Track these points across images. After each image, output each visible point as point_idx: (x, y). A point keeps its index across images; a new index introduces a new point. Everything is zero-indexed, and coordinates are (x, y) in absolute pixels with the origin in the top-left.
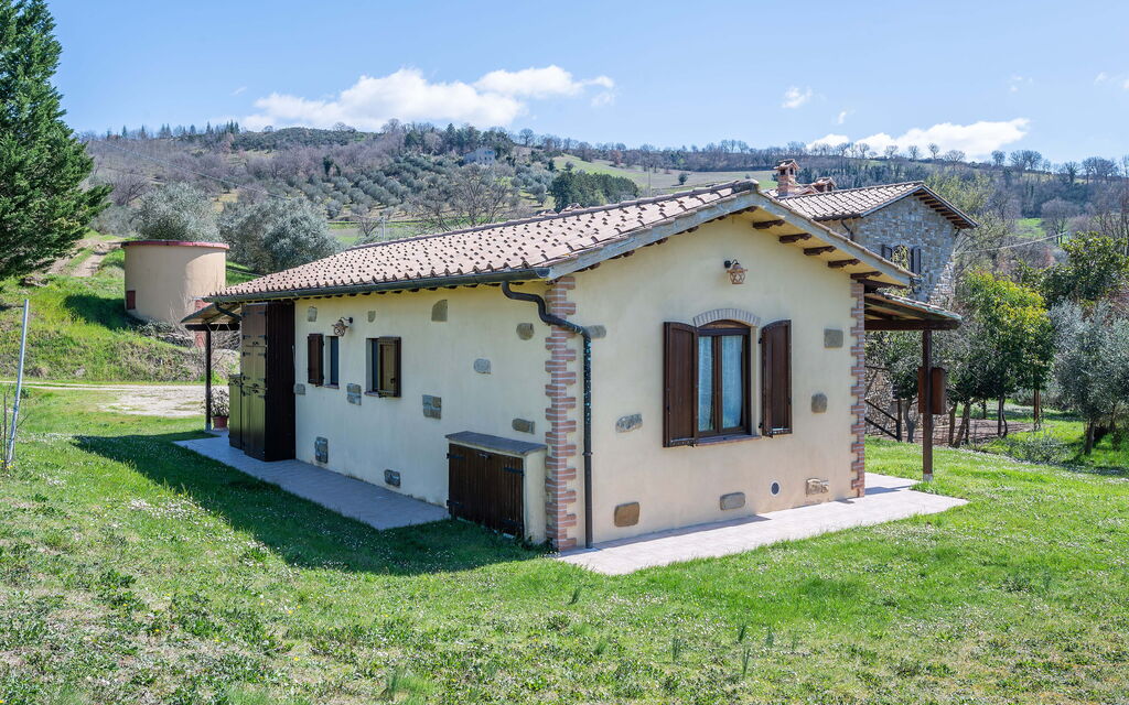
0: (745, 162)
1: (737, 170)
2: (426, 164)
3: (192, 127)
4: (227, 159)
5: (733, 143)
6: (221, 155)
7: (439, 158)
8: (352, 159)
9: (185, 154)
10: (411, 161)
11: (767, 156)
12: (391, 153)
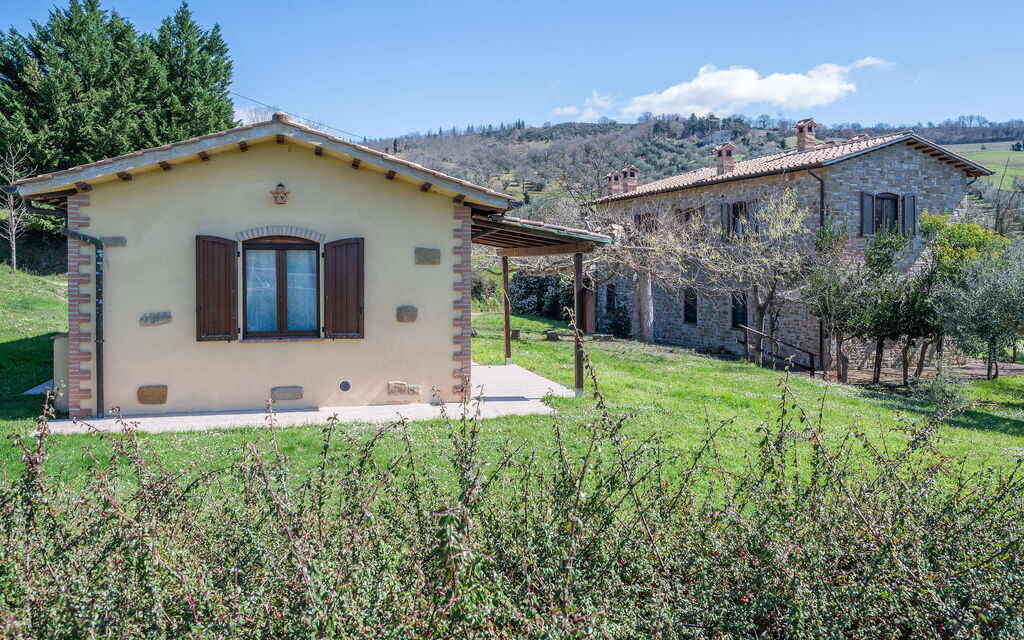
0: (984, 135)
1: (975, 142)
2: (670, 146)
3: (490, 126)
4: (514, 148)
5: (971, 118)
6: (510, 145)
7: (681, 142)
8: (608, 144)
9: (482, 147)
10: (657, 145)
11: (1007, 129)
12: (641, 139)
